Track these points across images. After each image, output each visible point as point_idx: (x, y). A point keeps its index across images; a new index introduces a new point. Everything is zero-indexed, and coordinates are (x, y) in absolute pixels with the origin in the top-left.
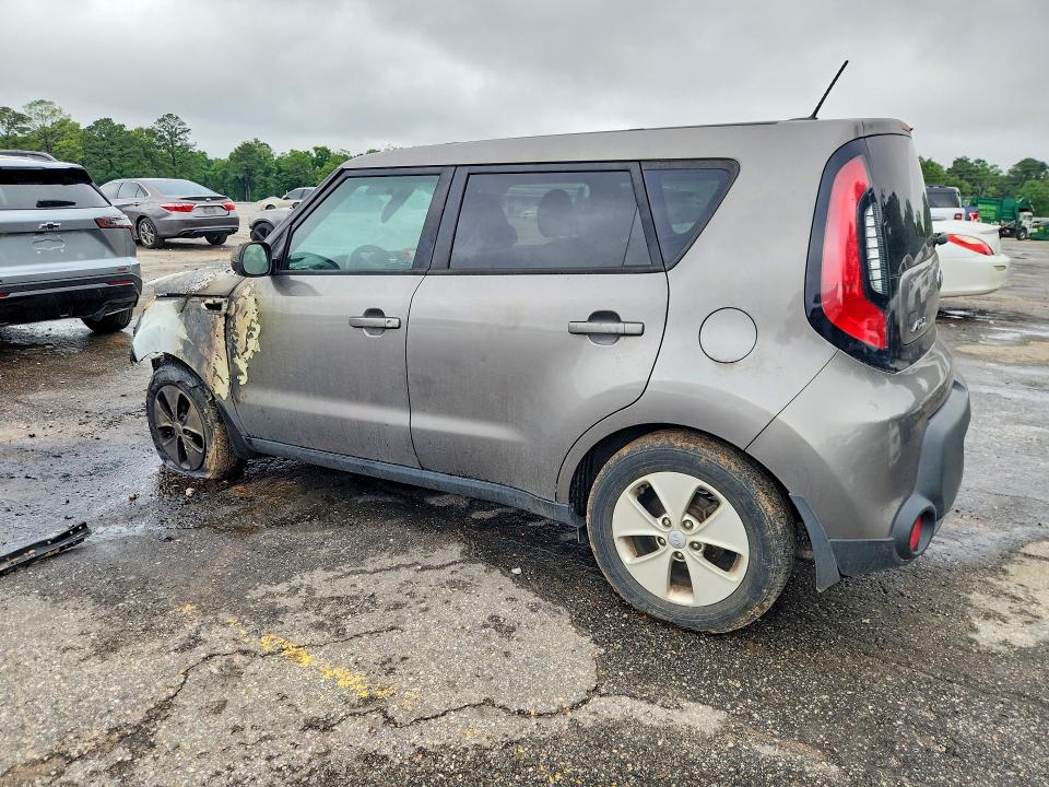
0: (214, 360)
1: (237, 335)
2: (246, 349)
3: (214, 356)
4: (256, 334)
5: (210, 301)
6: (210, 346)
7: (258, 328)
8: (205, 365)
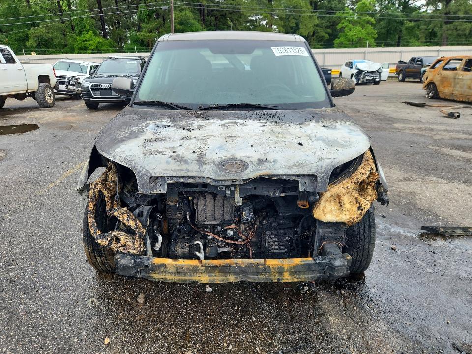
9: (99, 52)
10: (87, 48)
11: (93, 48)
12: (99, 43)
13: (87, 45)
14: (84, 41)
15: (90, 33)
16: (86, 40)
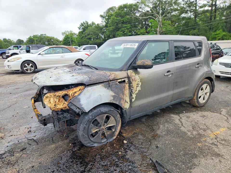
0: (125, 98)
1: (133, 87)
2: (136, 90)
3: (125, 96)
4: (140, 85)
5: (120, 80)
6: (123, 94)
7: (140, 83)
8: (122, 100)
9: (223, 39)
10: (216, 38)
11: (219, 38)
12: (224, 35)
13: (216, 37)
14: (215, 35)
15: (221, 30)
16: (217, 34)
